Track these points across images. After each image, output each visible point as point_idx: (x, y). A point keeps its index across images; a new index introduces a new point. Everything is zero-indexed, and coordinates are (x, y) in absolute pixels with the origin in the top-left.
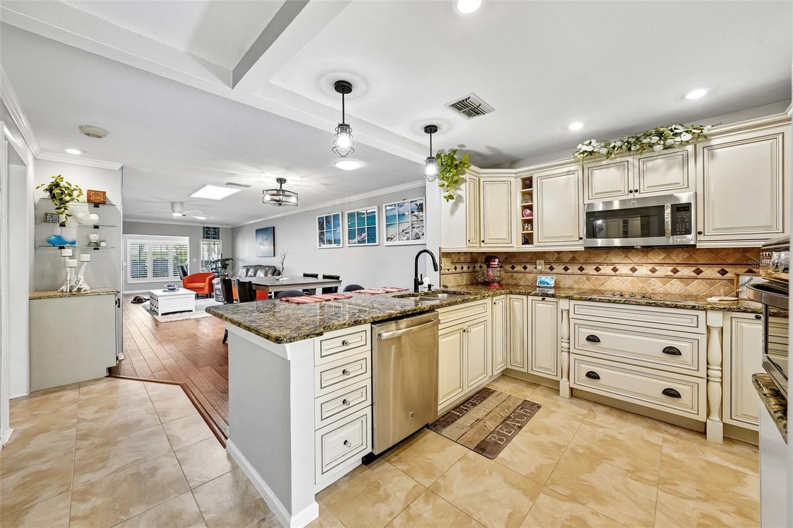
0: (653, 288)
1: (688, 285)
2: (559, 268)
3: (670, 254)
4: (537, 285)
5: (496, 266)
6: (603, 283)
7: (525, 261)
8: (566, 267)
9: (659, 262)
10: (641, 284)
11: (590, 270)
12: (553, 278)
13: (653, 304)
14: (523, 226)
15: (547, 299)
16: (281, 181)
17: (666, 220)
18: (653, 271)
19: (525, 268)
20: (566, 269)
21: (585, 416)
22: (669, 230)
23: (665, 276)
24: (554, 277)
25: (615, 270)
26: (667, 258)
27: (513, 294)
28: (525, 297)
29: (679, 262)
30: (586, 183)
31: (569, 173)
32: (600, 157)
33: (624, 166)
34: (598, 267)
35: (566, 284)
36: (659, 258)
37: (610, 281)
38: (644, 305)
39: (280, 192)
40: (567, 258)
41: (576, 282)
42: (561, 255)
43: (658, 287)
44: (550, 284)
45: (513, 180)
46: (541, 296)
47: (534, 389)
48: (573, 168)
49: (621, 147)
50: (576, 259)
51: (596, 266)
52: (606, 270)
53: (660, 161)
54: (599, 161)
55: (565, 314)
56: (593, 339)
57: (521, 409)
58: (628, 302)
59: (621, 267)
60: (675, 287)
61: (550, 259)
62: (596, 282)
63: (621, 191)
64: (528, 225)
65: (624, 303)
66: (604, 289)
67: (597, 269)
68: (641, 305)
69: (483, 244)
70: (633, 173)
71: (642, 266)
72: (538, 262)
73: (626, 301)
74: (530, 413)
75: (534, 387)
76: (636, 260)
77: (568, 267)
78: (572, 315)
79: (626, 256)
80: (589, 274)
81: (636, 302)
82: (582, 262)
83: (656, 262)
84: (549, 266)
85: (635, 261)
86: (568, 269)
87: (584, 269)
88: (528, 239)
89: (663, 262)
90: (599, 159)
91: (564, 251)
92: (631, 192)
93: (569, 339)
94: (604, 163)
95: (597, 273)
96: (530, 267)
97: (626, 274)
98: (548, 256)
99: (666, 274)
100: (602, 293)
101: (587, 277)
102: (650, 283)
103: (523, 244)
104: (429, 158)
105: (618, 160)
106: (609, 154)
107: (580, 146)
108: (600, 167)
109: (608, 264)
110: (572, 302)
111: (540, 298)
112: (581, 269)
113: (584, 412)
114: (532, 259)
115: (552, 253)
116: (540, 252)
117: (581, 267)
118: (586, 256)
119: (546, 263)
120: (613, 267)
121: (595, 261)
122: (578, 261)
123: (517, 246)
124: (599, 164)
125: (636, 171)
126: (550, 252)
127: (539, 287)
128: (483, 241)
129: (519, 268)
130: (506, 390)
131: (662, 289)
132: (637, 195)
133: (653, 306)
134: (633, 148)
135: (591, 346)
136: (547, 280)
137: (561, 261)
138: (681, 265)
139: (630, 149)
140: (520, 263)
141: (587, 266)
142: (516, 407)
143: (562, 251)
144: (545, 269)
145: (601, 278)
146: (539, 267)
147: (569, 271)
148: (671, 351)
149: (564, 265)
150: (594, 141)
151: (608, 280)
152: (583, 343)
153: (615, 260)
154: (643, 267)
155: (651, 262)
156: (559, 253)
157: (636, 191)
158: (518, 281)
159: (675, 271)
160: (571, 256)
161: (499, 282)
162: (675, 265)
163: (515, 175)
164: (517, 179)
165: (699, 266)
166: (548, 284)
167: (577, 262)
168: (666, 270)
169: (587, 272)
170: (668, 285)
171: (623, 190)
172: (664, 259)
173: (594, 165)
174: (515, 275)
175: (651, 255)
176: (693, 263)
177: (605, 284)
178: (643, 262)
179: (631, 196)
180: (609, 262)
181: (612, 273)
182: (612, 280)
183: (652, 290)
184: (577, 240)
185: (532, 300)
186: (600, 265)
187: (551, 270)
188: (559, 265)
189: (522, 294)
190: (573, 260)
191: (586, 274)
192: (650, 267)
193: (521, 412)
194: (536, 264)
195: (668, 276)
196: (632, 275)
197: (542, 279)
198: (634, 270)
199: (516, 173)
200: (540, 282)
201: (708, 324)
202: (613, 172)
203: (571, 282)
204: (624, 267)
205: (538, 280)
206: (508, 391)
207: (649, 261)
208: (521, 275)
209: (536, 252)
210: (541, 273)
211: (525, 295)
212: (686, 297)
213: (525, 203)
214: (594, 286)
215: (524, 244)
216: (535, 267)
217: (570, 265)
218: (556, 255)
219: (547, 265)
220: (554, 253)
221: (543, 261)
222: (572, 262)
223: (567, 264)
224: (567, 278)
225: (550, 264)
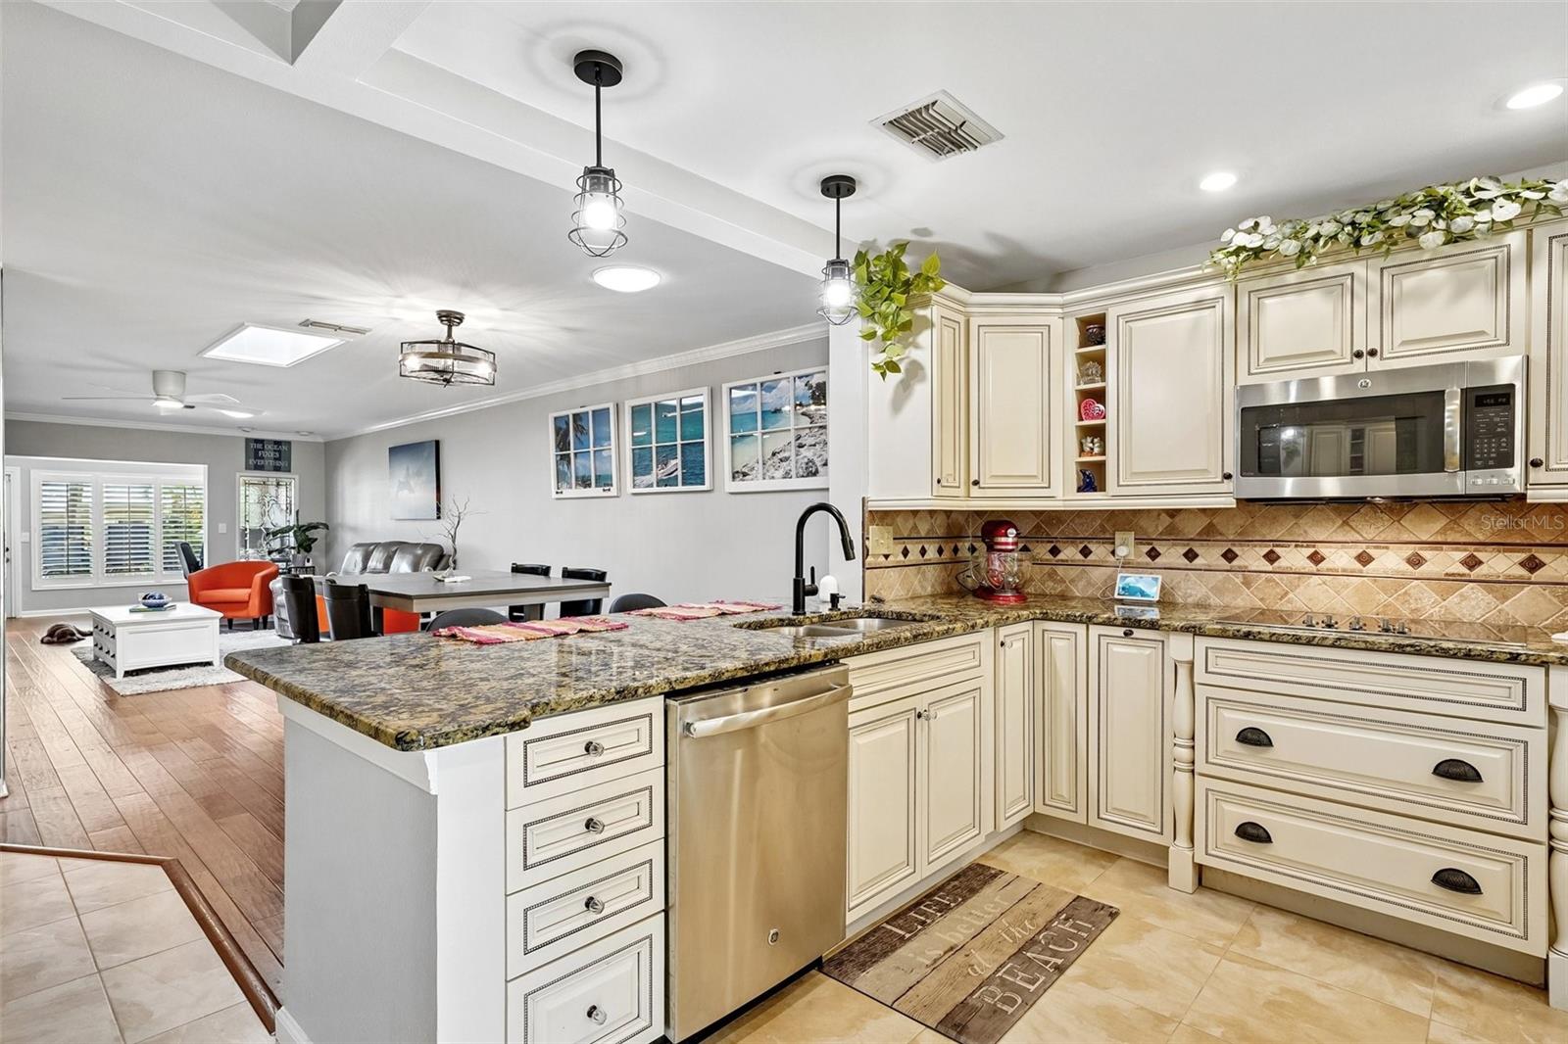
0: (1413, 606)
1: (1505, 598)
2: (1172, 555)
3: (1460, 518)
4: (1116, 596)
5: (1010, 547)
6: (1287, 593)
7: (1086, 535)
8: (1191, 551)
9: (1431, 539)
10: (1382, 597)
11: (1252, 558)
12: (1156, 579)
13: (1408, 649)
14: (1081, 444)
15: (1137, 633)
16: (450, 318)
17: (1448, 429)
18: (1416, 561)
19: (1086, 552)
20: (1191, 555)
21: (1230, 939)
22: (1454, 454)
23: (1447, 574)
24: (1160, 577)
25: (1316, 558)
26: (1452, 529)
27: (1051, 620)
28: (1080, 629)
29: (1481, 538)
30: (1243, 331)
31: (1199, 305)
32: (1279, 263)
33: (1344, 289)
34: (1272, 552)
35: (1191, 596)
36: (1429, 527)
37: (1302, 588)
38: (1386, 651)
39: (448, 347)
40: (1193, 528)
41: (1217, 590)
42: (1177, 519)
43: (1427, 605)
44: (1148, 596)
45: (1056, 323)
46: (1123, 625)
47: (1103, 867)
48: (1210, 291)
49: (1334, 237)
50: (1218, 531)
51: (1269, 549)
52: (1294, 558)
53: (1436, 275)
54: (1279, 274)
55: (1183, 672)
56: (1254, 738)
57: (1067, 919)
58: (1343, 643)
59: (1333, 550)
60: (1473, 605)
61: (1150, 530)
62: (1266, 591)
63: (1332, 352)
64: (1092, 442)
65: (1333, 646)
66: (1288, 607)
67: (1271, 557)
68: (1378, 650)
69: (975, 491)
70: (1366, 306)
71: (1387, 548)
72: (1119, 536)
73: (1339, 639)
74: (1088, 930)
75: (1104, 863)
76: (1370, 532)
77: (1197, 550)
78: (1200, 675)
79: (1346, 523)
80: (1249, 569)
81: (1366, 642)
82: (1231, 537)
83: (1424, 538)
84: (1147, 548)
85: (1369, 537)
86: (1196, 556)
87: (1237, 556)
88: (1091, 478)
89: (1440, 539)
90: (1276, 269)
91: (1186, 510)
92: (1359, 355)
93: (1193, 738)
94: (1291, 278)
95: (1269, 567)
96: (1099, 551)
97: (1344, 570)
98: (1143, 522)
99: (1451, 570)
100: (1281, 616)
101: (1244, 578)
102: (1405, 593)
103: (1080, 490)
104: (832, 263)
105: (1328, 271)
106: (1303, 254)
107: (1229, 234)
108: (1280, 290)
109: (1298, 544)
110: (1202, 643)
111: (1120, 631)
112: (1229, 556)
113: (1232, 928)
114: (1103, 529)
115: (1156, 514)
116: (1123, 512)
117: (1230, 551)
118: (1242, 522)
119: (1139, 541)
120: (1312, 550)
121: (1264, 536)
122: (1221, 534)
123: (1063, 495)
124: (1277, 281)
125: (1374, 299)
126: (1149, 510)
127: (1121, 602)
128: (976, 483)
129: (1070, 552)
130: (1031, 871)
131: (1437, 609)
132: (1375, 364)
133: (1409, 653)
134: (1365, 240)
135: (1249, 757)
136: (1141, 585)
137: (1178, 534)
138: (1491, 548)
139: (1357, 243)
140: (1072, 540)
141: (1246, 549)
142: (1054, 913)
143: (1181, 510)
144: (1138, 555)
145: (1281, 579)
146: (1122, 551)
147: (1198, 562)
148: (1455, 771)
149: (1185, 545)
150: (1265, 223)
151: (1299, 586)
152: (1229, 749)
153: (1316, 533)
154: (1390, 552)
155: (1409, 540)
156: (1173, 513)
157: (1373, 353)
158: (1067, 587)
159: (1472, 563)
160: (1204, 522)
161: (1017, 589)
162: (1473, 547)
163: (1060, 311)
164: (1065, 320)
165: (1534, 549)
166: (1143, 594)
167: (1219, 538)
168: (1450, 561)
169: (1246, 564)
170: (1454, 599)
171: (1338, 351)
172: (1443, 531)
173: (1264, 283)
174: (1060, 570)
175: (1411, 521)
176: (1518, 541)
177: (1291, 595)
178: (1389, 539)
179: (1359, 366)
180: (1301, 539)
181: (1310, 566)
182: (1308, 585)
183: (1413, 611)
184: (1219, 479)
185: (1099, 636)
186: (1277, 546)
187: (1154, 558)
188: (1174, 545)
189: (1074, 621)
190: (1209, 534)
191: (1243, 570)
192: (1408, 551)
193: (1066, 927)
194: (1113, 543)
195: (1453, 575)
196: (1361, 571)
197: (1128, 580)
198: (1364, 559)
199: (1062, 306)
200: (1123, 589)
201: (1553, 701)
202: (1314, 304)
203: (1204, 589)
204: (1341, 552)
205: (1119, 584)
206: (1035, 871)
207: (1406, 537)
208: (1074, 572)
209: (1113, 511)
210: (1127, 565)
211: (1081, 622)
212: (1499, 631)
213: (1085, 383)
214: (1262, 600)
215: (1083, 491)
216: (1111, 550)
217: (1202, 545)
218: (1166, 520)
219: (1141, 544)
220: (1159, 515)
221: (1131, 536)
222: (1205, 538)
223: (1191, 543)
224: (1194, 578)
225: (1149, 544)
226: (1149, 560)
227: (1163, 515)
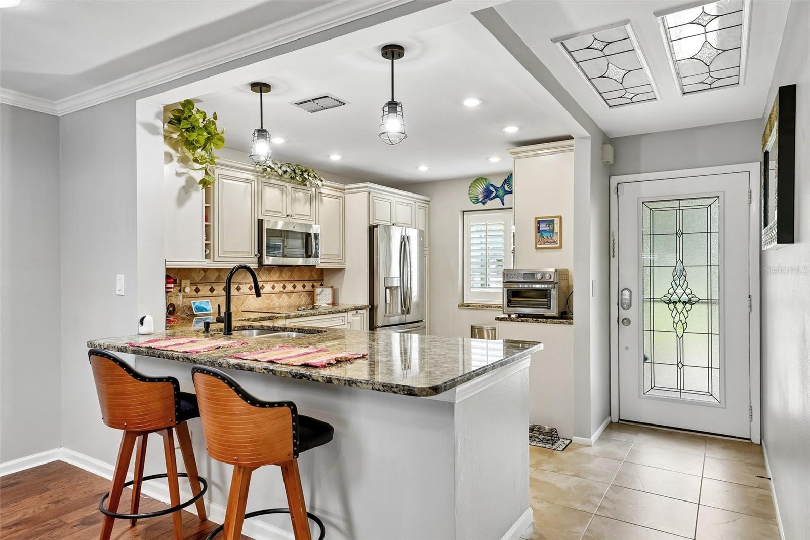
1: (290, 298)
2: (205, 290)
3: (282, 272)
4: (195, 313)
6: (243, 303)
8: (211, 287)
10: (267, 302)
18: (273, 287)
20: (212, 290)
23: (280, 291)
26: (281, 276)
29: (286, 279)
30: (258, 197)
31: (247, 180)
33: (283, 191)
36: (276, 276)
40: (213, 277)
42: (206, 273)
43: (276, 302)
44: (208, 310)
48: (252, 177)
50: (221, 278)
51: (237, 285)
52: (244, 288)
60: (285, 301)
61: (196, 279)
62: (237, 303)
63: (281, 213)
66: (244, 309)
67: (238, 289)
70: (288, 199)
71: (267, 283)
72: (183, 282)
77: (215, 288)
79: (258, 274)
83: (276, 279)
84: (194, 288)
85: (263, 279)
86: (214, 290)
89: (278, 280)
92: (287, 216)
94: (273, 181)
95: (238, 293)
98: (193, 275)
102: (272, 299)
104: (259, 131)
105: (283, 183)
108: (269, 185)
109: (245, 283)
115: (199, 270)
116: (185, 269)
117: (225, 287)
119: (191, 284)
120: (249, 285)
124: (268, 181)
125: (290, 197)
126: (195, 269)
127: (197, 315)
131: (278, 303)
132: (291, 220)
136: (203, 306)
137: (207, 280)
138: (287, 282)
143: (208, 269)
144: (192, 291)
145: (241, 298)
146: (187, 290)
147: (214, 293)
149: (209, 285)
151: (246, 300)
154: (268, 285)
156: (205, 270)
157: (291, 216)
159: (284, 287)
160: (217, 274)
162: (284, 282)
165: (295, 281)
166: (206, 310)
167: (222, 281)
168: (280, 287)
170: (281, 299)
171: (283, 213)
172: (279, 277)
173: (265, 180)
175: (273, 273)
176: (292, 279)
177: (244, 304)
178: (268, 280)
179: (288, 220)
181: (248, 291)
182: (249, 299)
183: (274, 305)
184: (253, 256)
186: (240, 284)
187: (198, 292)
188: (206, 285)
192: (272, 284)
194: (180, 286)
197: (196, 304)
198: (262, 287)
200: (196, 308)
202: (276, 193)
205: (193, 307)
207: (272, 279)
210: (187, 297)
214: (236, 307)
216: (179, 289)
217: (216, 285)
218: (203, 273)
219: (193, 285)
220: (200, 271)
221: (188, 282)
222: (217, 281)
223: (212, 284)
224: (213, 301)
225: (196, 285)
226: (195, 293)
227: (202, 271)
